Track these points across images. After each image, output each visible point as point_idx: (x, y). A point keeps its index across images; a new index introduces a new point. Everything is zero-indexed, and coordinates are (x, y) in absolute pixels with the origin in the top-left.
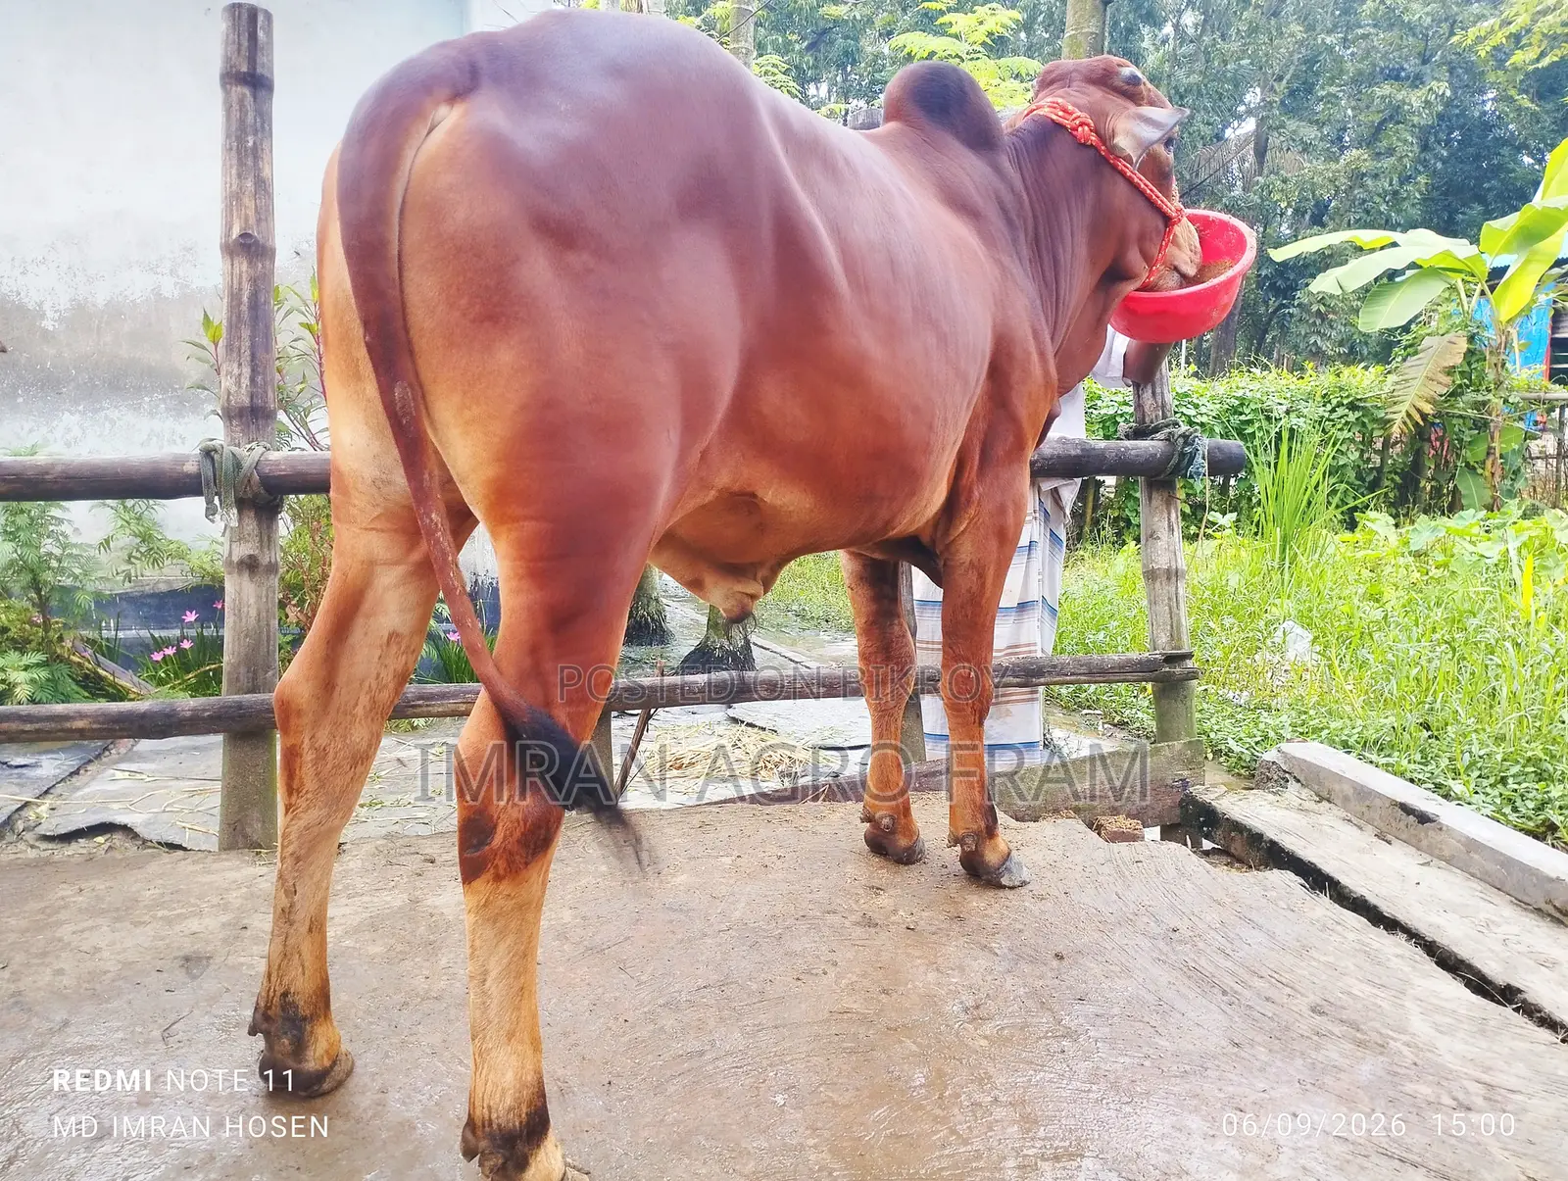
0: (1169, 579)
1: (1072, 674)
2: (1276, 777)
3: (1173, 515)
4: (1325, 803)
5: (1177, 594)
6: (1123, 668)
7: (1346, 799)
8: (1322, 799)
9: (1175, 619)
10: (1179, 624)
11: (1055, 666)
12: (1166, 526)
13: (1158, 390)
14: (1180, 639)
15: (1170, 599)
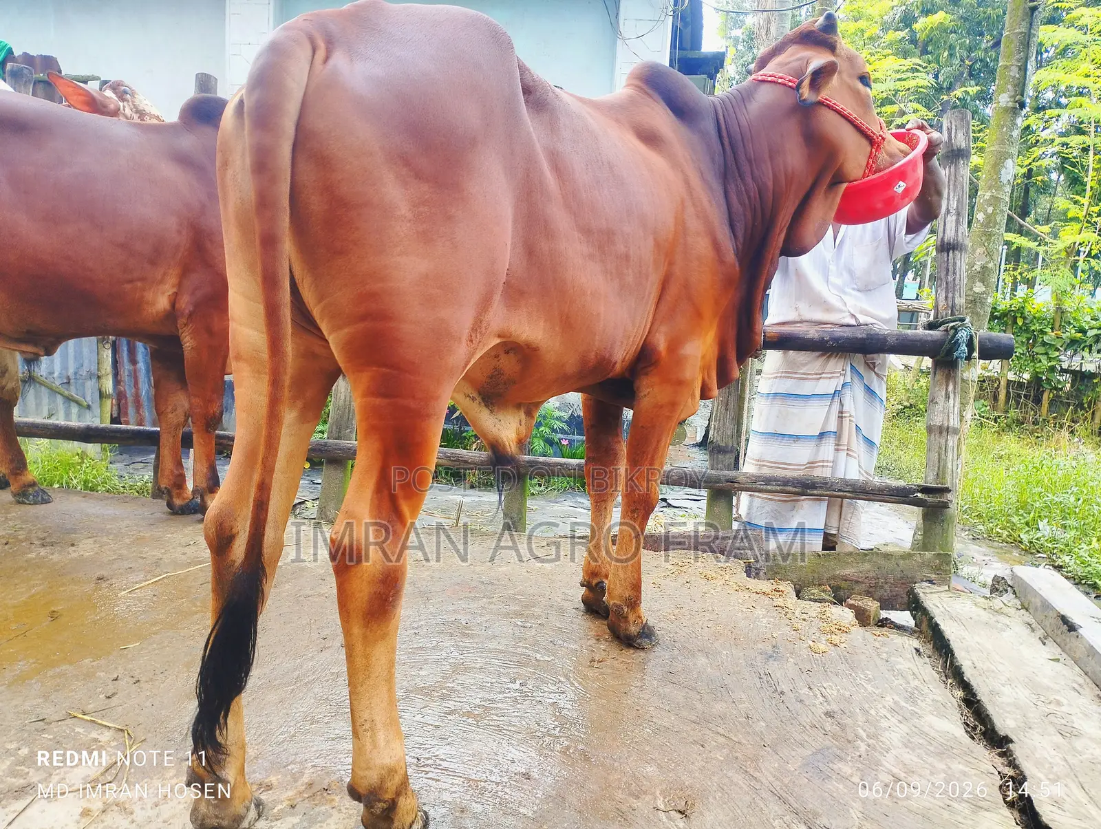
0: (941, 433)
1: (839, 491)
2: (1001, 589)
3: (951, 388)
4: (1023, 611)
5: (946, 444)
6: (882, 491)
7: (1036, 609)
8: (1023, 607)
9: (942, 464)
10: (945, 467)
11: (826, 483)
12: (943, 393)
13: (950, 295)
14: (944, 478)
15: (940, 448)
